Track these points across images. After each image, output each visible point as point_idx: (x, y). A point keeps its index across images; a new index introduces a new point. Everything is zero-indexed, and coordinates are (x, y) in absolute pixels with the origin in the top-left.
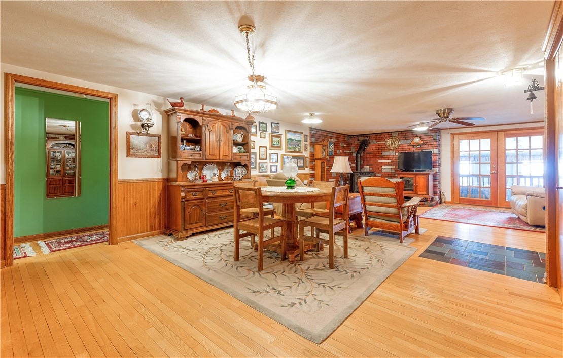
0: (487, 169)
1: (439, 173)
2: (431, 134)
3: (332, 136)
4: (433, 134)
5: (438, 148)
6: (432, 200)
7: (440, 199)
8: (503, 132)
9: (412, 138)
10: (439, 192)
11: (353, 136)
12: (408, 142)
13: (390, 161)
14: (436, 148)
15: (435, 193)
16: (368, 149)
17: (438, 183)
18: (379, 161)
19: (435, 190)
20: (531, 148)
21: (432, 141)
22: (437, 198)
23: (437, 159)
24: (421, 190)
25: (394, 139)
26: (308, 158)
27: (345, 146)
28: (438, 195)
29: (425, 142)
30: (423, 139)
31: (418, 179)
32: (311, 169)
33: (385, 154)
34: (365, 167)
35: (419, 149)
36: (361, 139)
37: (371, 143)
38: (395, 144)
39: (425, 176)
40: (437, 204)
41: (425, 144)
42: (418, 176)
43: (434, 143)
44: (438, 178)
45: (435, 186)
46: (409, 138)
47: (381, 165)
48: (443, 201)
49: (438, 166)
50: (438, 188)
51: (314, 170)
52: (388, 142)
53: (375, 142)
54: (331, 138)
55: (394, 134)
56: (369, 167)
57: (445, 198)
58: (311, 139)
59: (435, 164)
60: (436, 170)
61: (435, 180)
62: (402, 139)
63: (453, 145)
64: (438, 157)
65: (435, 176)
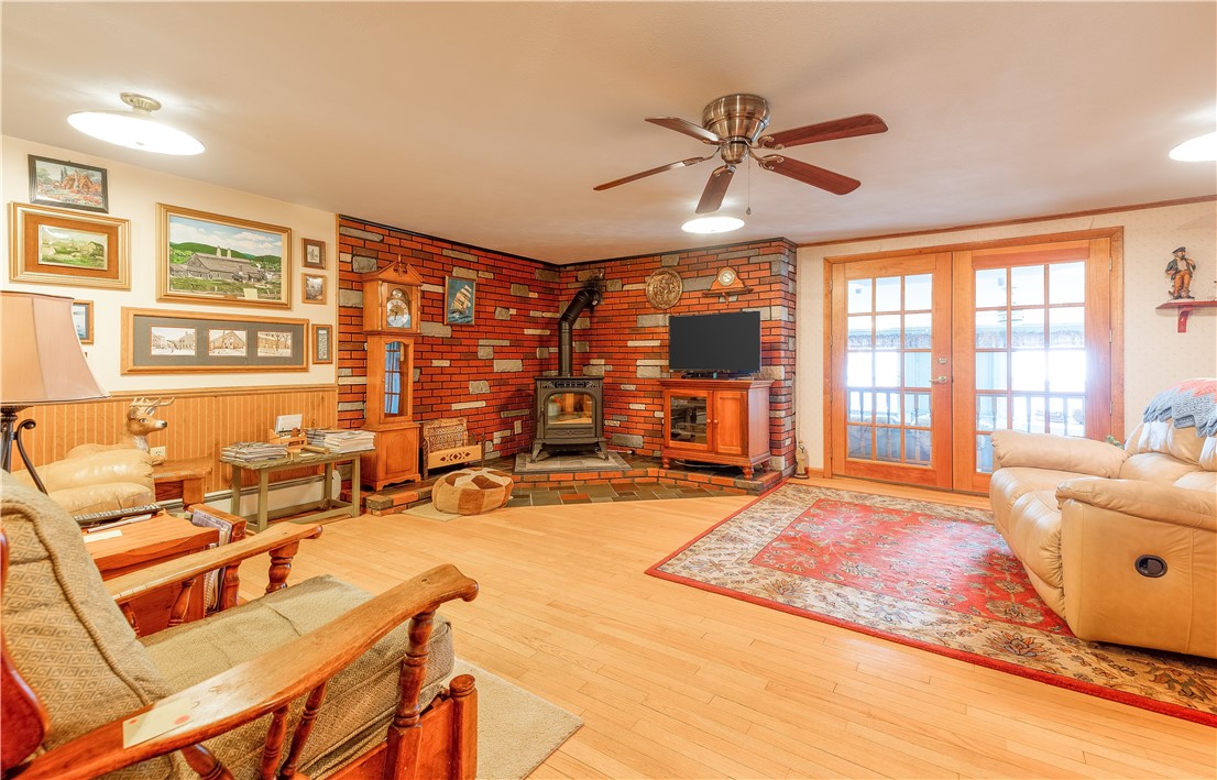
0: (922, 371)
1: (788, 383)
2: (765, 258)
3: (471, 258)
4: (771, 258)
5: (785, 302)
6: (761, 470)
7: (793, 462)
8: (969, 252)
9: (715, 271)
10: (788, 442)
11: (565, 266)
12: (704, 284)
13: (657, 343)
14: (779, 301)
15: (774, 445)
16: (602, 305)
17: (783, 414)
18: (630, 344)
19: (775, 437)
20: (1051, 302)
21: (767, 281)
22: (781, 463)
23: (782, 339)
24: (727, 437)
25: (667, 276)
26: (328, 328)
27: (536, 295)
28: (784, 451)
29: (748, 283)
30: (745, 276)
31: (719, 403)
32: (348, 371)
33: (646, 321)
34: (593, 361)
35: (733, 304)
36: (584, 276)
37: (610, 289)
38: (670, 292)
39: (737, 394)
40: (778, 481)
41: (750, 291)
42: (720, 394)
43: (774, 287)
44: (783, 398)
45: (773, 424)
46: (707, 272)
47: (635, 356)
48: (801, 470)
49: (784, 361)
50: (788, 427)
51: (362, 370)
52: (652, 285)
53: (618, 287)
54: (467, 265)
55: (667, 261)
56: (603, 362)
57: (806, 460)
58: (348, 258)
59: (775, 354)
60: (779, 372)
61: (773, 405)
62: (689, 275)
63: (829, 293)
64: (784, 332)
65: (773, 392)
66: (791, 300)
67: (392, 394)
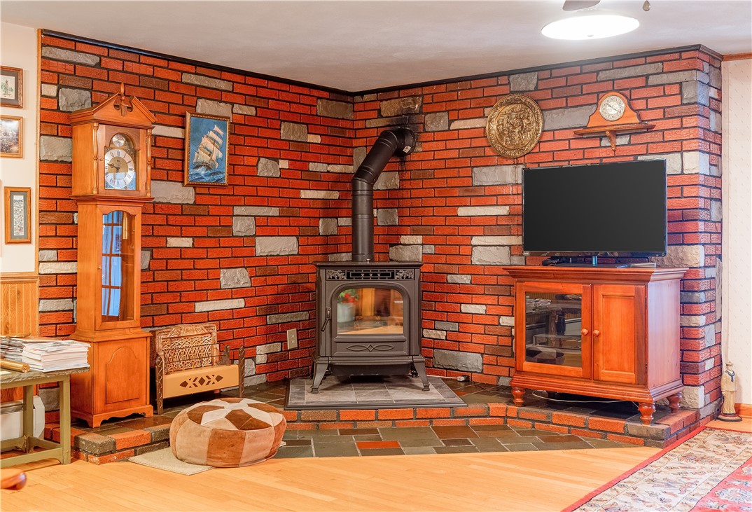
1: (710, 272)
2: (673, 78)
3: (223, 85)
4: (682, 76)
5: (705, 146)
6: (667, 407)
7: (718, 395)
9: (593, 99)
10: (709, 364)
11: (362, 94)
12: (577, 118)
13: (504, 211)
14: (694, 144)
15: (687, 370)
16: (417, 152)
17: (701, 320)
18: (462, 211)
19: (690, 356)
21: (677, 111)
22: (698, 397)
23: (701, 203)
24: (614, 358)
25: (518, 107)
26: (25, 192)
27: (316, 139)
28: (702, 378)
29: (647, 115)
30: (640, 105)
31: (601, 304)
32: (52, 254)
33: (486, 176)
34: (404, 239)
35: (623, 149)
36: (390, 108)
37: (431, 127)
38: (523, 131)
39: (631, 289)
40: (694, 426)
41: (649, 129)
42: (601, 290)
43: (688, 122)
44: (702, 296)
45: (687, 337)
46: (581, 100)
47: (469, 231)
48: (729, 408)
49: (704, 238)
50: (710, 340)
51: (70, 252)
52: (494, 121)
53: (443, 125)
54: (216, 96)
55: (520, 83)
56: (419, 239)
57: (737, 392)
58: (51, 90)
59: (690, 226)
60: (696, 255)
61: (686, 307)
62: (552, 104)
64: (704, 192)
65: (687, 286)
66: (714, 143)
67: (110, 287)
